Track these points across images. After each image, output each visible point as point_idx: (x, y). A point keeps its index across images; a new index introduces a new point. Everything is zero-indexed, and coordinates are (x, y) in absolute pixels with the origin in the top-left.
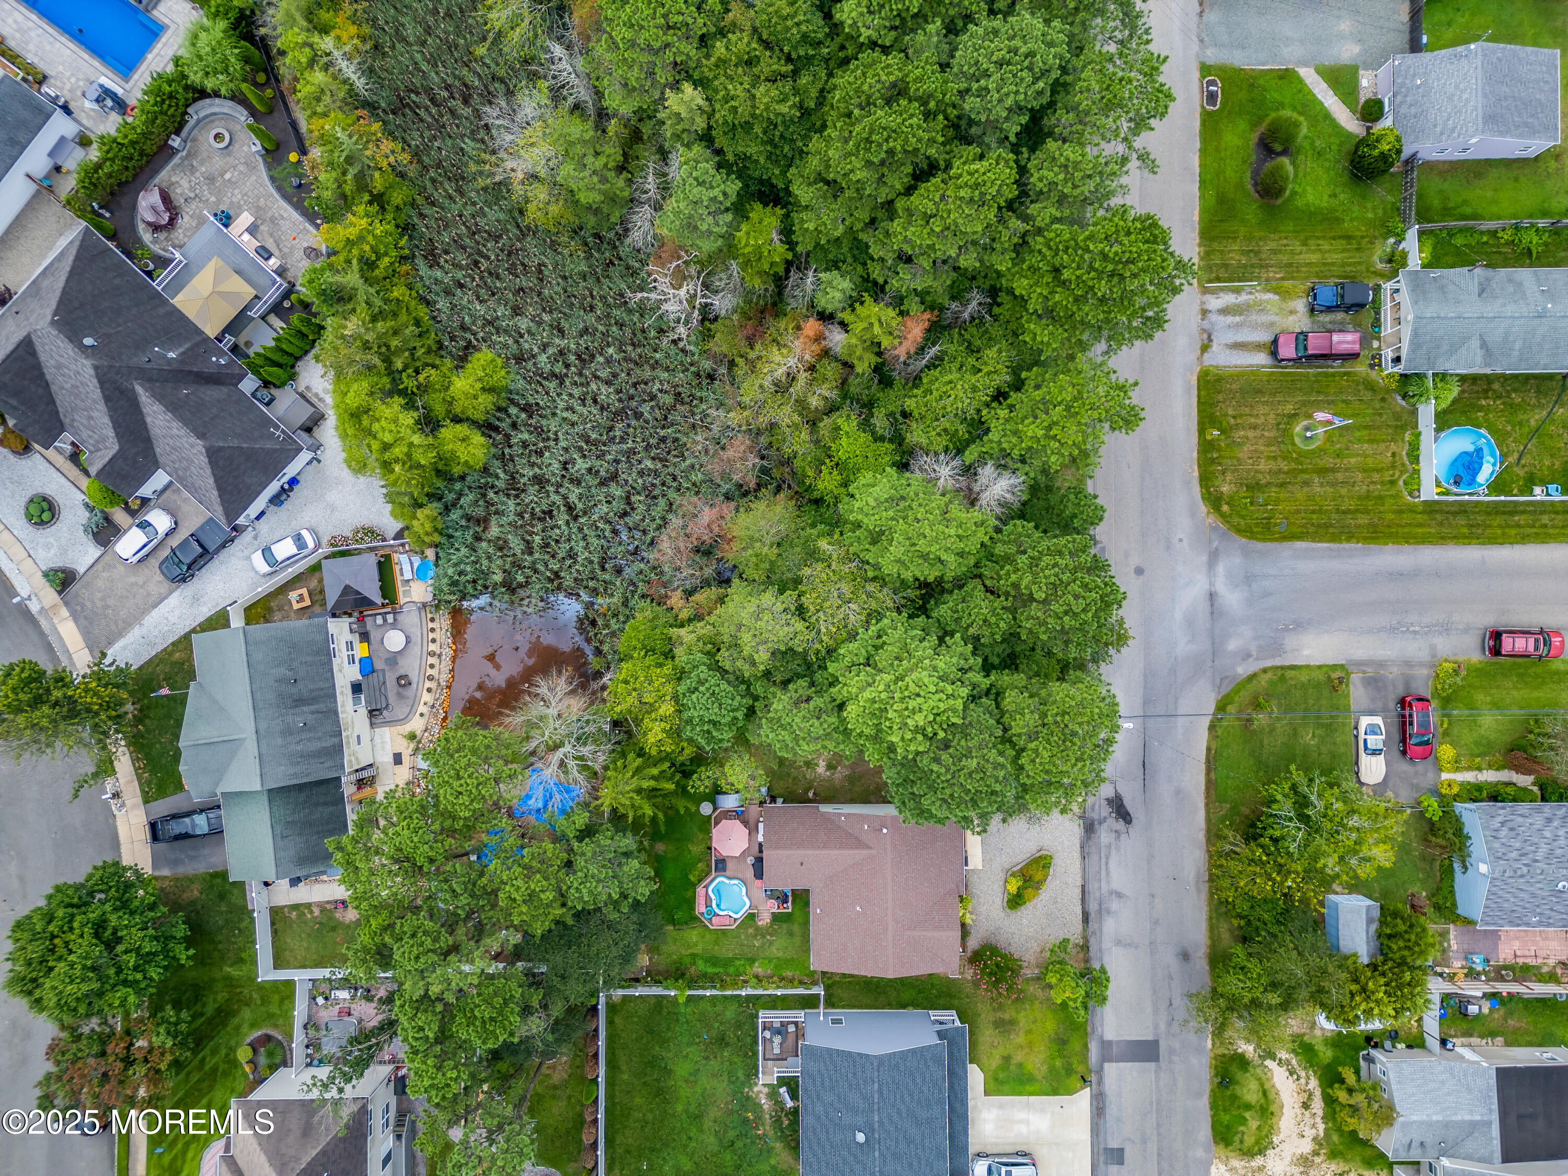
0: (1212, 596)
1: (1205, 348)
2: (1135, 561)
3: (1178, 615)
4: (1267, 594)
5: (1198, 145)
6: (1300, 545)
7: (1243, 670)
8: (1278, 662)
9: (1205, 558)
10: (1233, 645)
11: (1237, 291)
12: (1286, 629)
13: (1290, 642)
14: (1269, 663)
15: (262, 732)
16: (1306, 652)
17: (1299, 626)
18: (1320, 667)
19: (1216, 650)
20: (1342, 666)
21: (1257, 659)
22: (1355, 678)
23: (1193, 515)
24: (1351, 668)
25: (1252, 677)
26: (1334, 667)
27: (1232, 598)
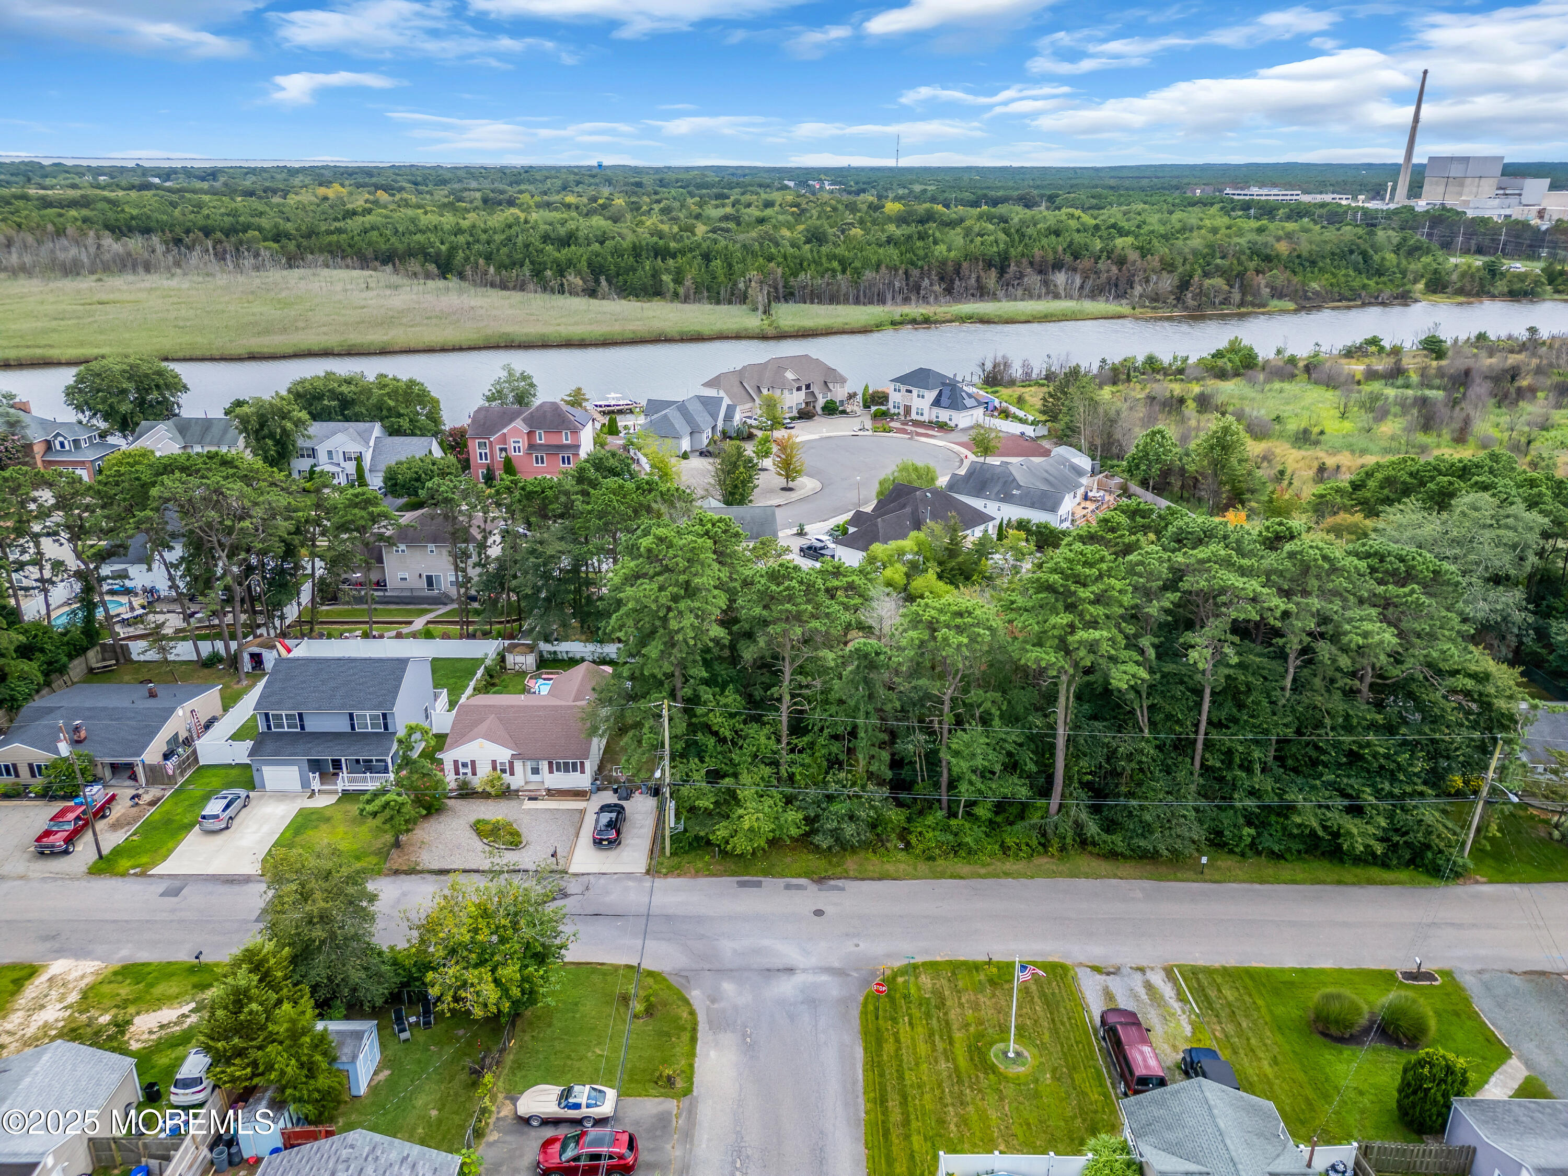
0: (790, 970)
1: (1096, 969)
2: (829, 910)
3: (766, 942)
4: (792, 1018)
5: (1346, 967)
6: (859, 1053)
7: (696, 996)
8: (702, 1027)
9: (836, 964)
10: (728, 987)
11: (1181, 998)
12: (744, 1035)
13: (728, 1039)
14: (702, 1018)
16: (713, 1054)
17: (749, 1047)
18: (691, 1066)
19: (722, 972)
20: (688, 1092)
21: (708, 1008)
22: (671, 1105)
23: (889, 956)
24: (685, 1102)
25: (687, 1002)
26: (690, 1079)
27: (786, 987)
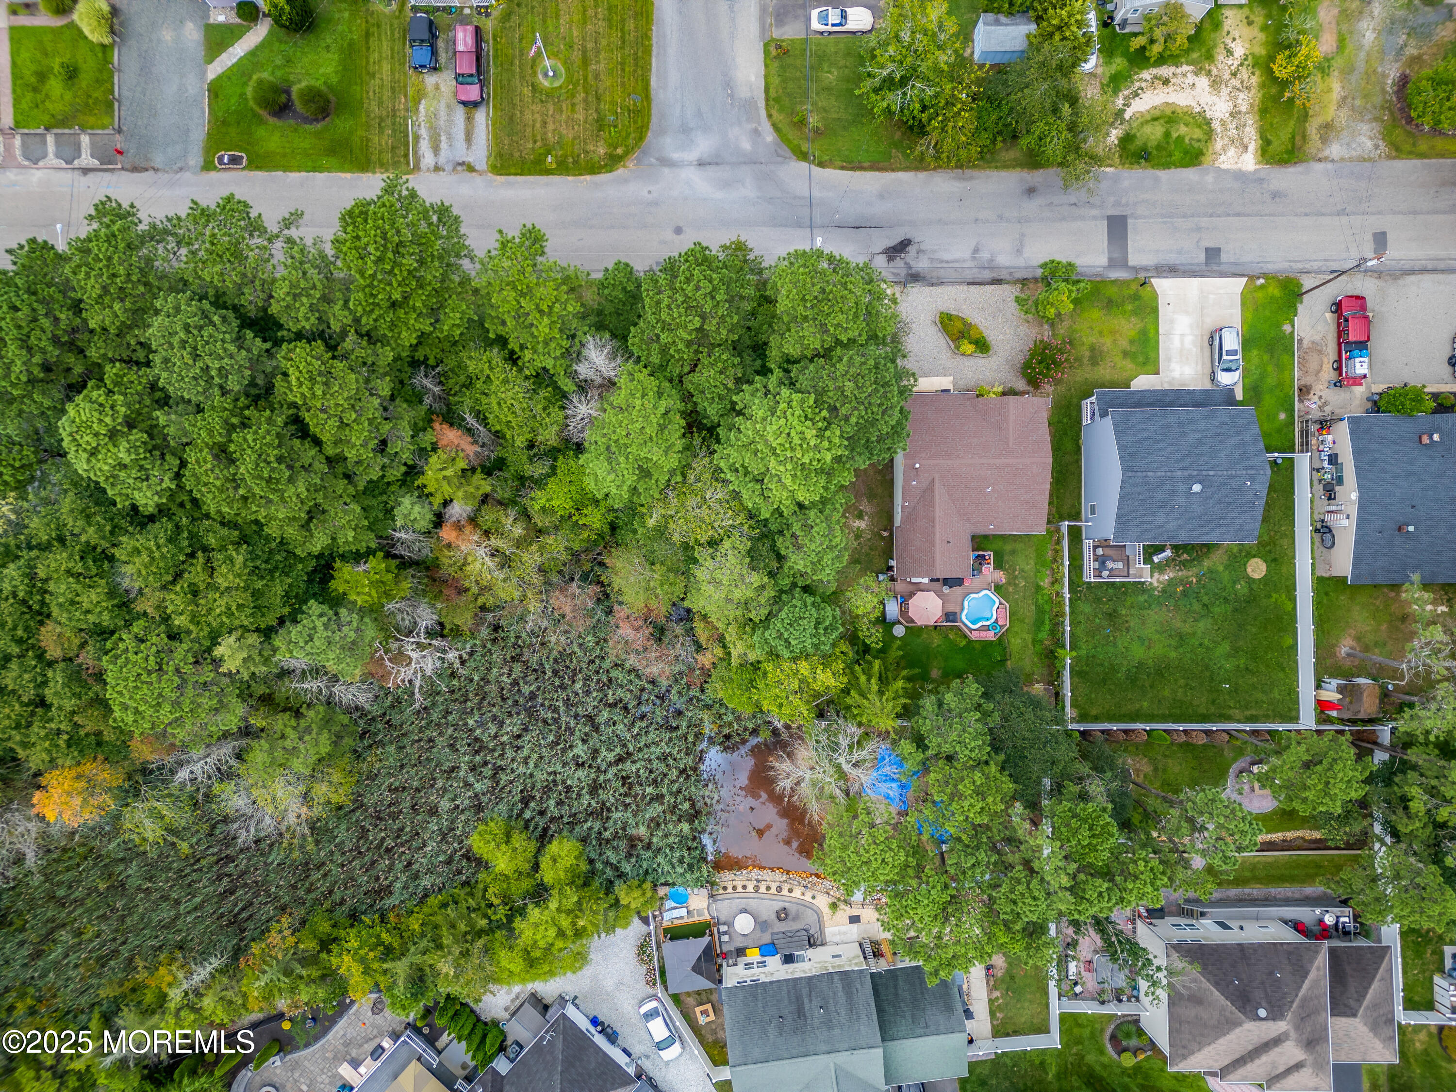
0: (701, 164)
1: (471, 168)
2: (669, 235)
3: (719, 195)
4: (699, 114)
5: (280, 173)
6: (653, 83)
7: (769, 136)
8: (762, 104)
9: (666, 170)
10: (746, 145)
11: (417, 138)
12: (732, 96)
13: (743, 93)
14: (763, 113)
15: (828, 1048)
16: (753, 79)
17: (728, 84)
18: (766, 66)
19: (751, 161)
20: (766, 45)
21: (759, 123)
22: (776, 33)
23: (626, 181)
24: (767, 38)
25: (776, 128)
26: (766, 52)
27: (703, 146)
